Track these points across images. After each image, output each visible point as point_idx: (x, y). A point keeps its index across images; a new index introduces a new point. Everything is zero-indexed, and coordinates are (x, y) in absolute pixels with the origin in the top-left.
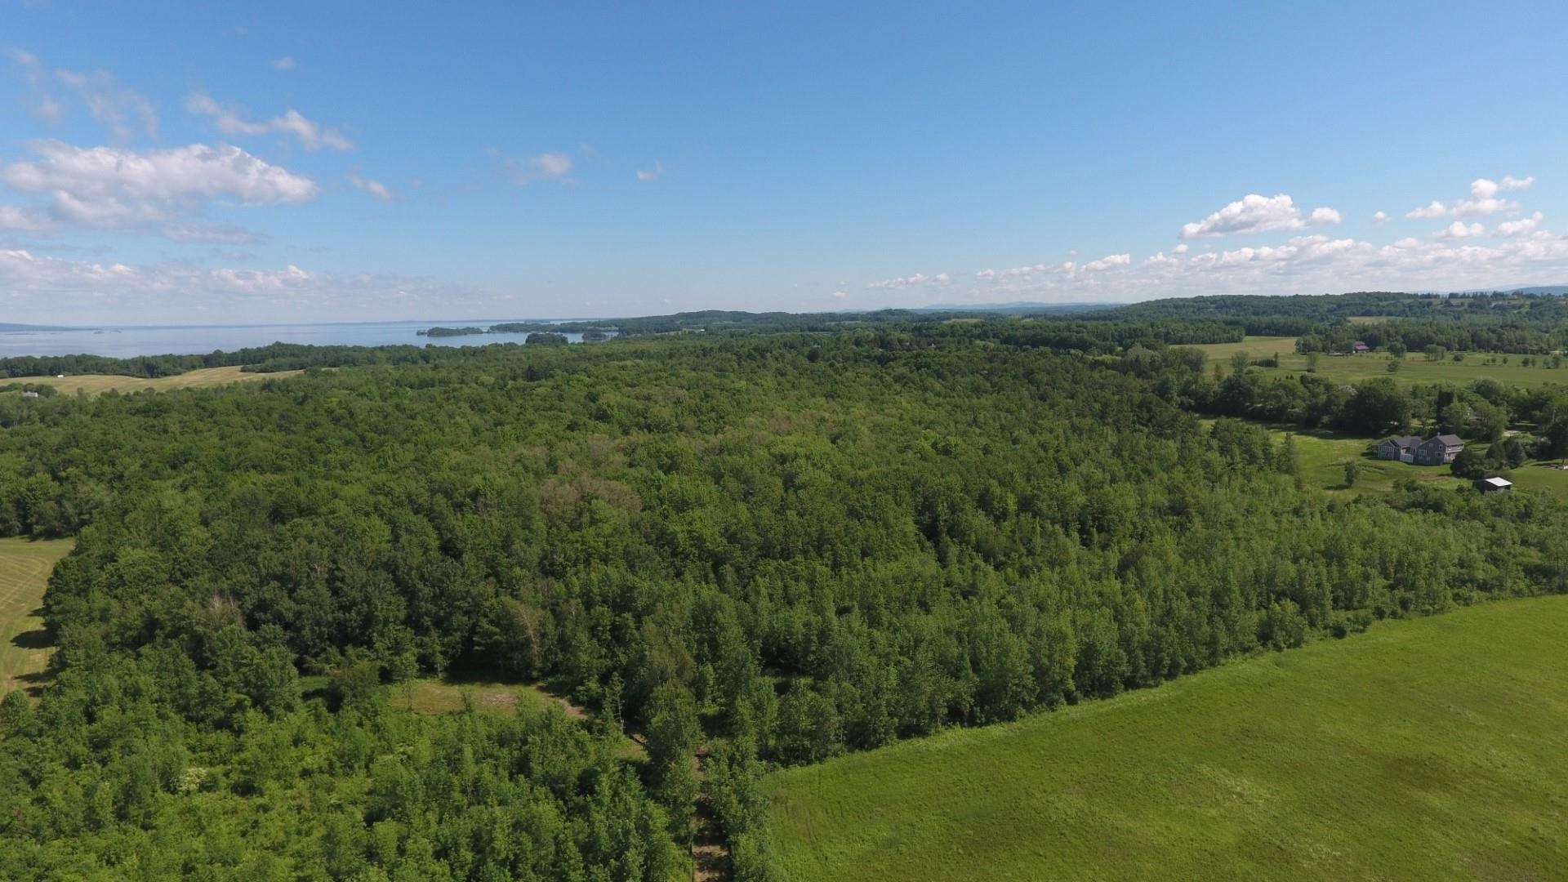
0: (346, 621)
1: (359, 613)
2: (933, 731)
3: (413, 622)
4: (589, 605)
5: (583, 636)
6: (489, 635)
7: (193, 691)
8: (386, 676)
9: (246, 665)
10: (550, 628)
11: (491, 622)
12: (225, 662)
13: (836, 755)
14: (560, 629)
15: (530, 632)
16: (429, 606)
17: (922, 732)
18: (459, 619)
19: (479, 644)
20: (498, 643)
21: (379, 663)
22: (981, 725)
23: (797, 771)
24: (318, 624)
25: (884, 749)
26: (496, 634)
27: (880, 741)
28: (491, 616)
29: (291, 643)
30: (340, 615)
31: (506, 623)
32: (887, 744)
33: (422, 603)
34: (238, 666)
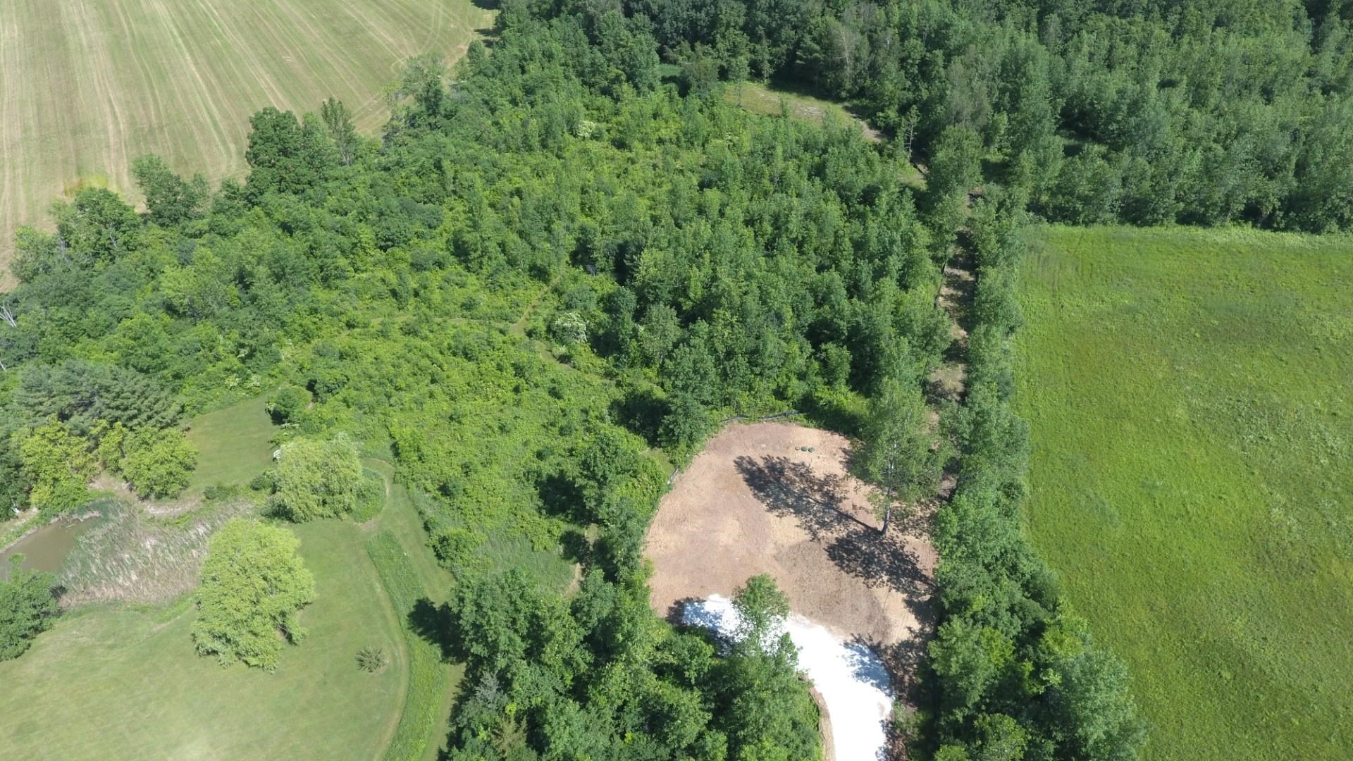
0: (697, 19)
1: (707, 14)
2: (1218, 224)
3: (749, 29)
4: (904, 36)
5: (893, 66)
6: (811, 51)
7: (587, 61)
8: (724, 74)
9: (624, 47)
10: (864, 53)
11: (814, 39)
12: (608, 42)
13: (1104, 223)
14: (873, 56)
15: (846, 54)
16: (765, 16)
17: (1204, 222)
18: (788, 32)
19: (801, 59)
20: (817, 59)
21: (719, 62)
22: (1275, 230)
23: (1061, 228)
24: (676, 19)
25: (1156, 229)
26: (817, 52)
27: (1156, 221)
28: (815, 34)
29: (655, 32)
30: (692, 13)
31: (827, 42)
32: (1162, 225)
33: (759, 13)
34: (618, 46)
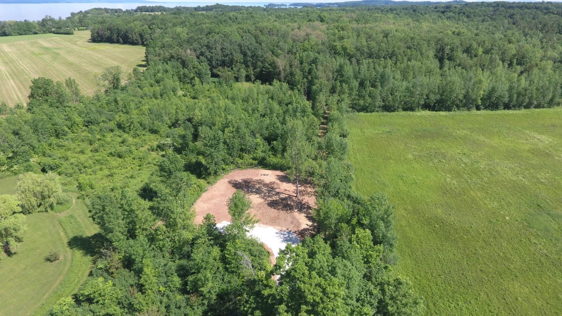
0: (225, 60)
1: (229, 58)
2: (417, 110)
3: (245, 63)
4: (301, 63)
5: (298, 70)
6: (268, 69)
7: (182, 73)
8: (236, 79)
9: (196, 68)
10: (288, 68)
11: (269, 65)
12: (190, 66)
13: (377, 111)
14: (291, 69)
15: (281, 68)
16: (250, 59)
17: (412, 109)
18: (259, 64)
19: (265, 71)
20: (270, 71)
21: (234, 74)
22: (436, 111)
23: (362, 114)
24: (217, 60)
25: (396, 113)
26: (270, 68)
27: (395, 109)
28: (269, 63)
29: (209, 65)
30: (223, 58)
31: (273, 65)
32: (398, 111)
33: (248, 58)
34: (194, 68)
